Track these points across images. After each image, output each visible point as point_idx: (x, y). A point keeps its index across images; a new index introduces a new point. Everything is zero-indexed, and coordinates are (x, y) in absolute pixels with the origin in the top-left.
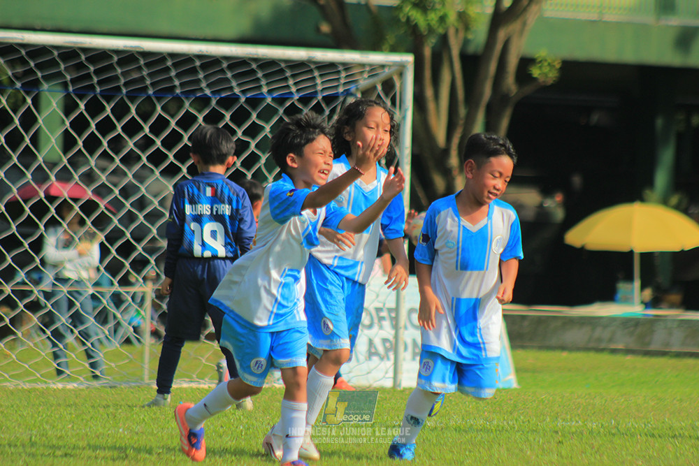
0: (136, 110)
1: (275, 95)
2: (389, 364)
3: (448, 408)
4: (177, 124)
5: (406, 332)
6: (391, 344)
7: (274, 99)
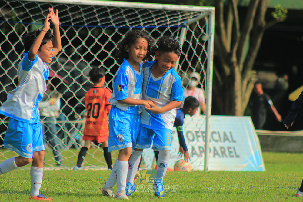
0: (79, 33)
1: (147, 26)
2: (202, 159)
3: (231, 181)
4: (99, 40)
5: (210, 143)
6: (203, 149)
7: (146, 29)
